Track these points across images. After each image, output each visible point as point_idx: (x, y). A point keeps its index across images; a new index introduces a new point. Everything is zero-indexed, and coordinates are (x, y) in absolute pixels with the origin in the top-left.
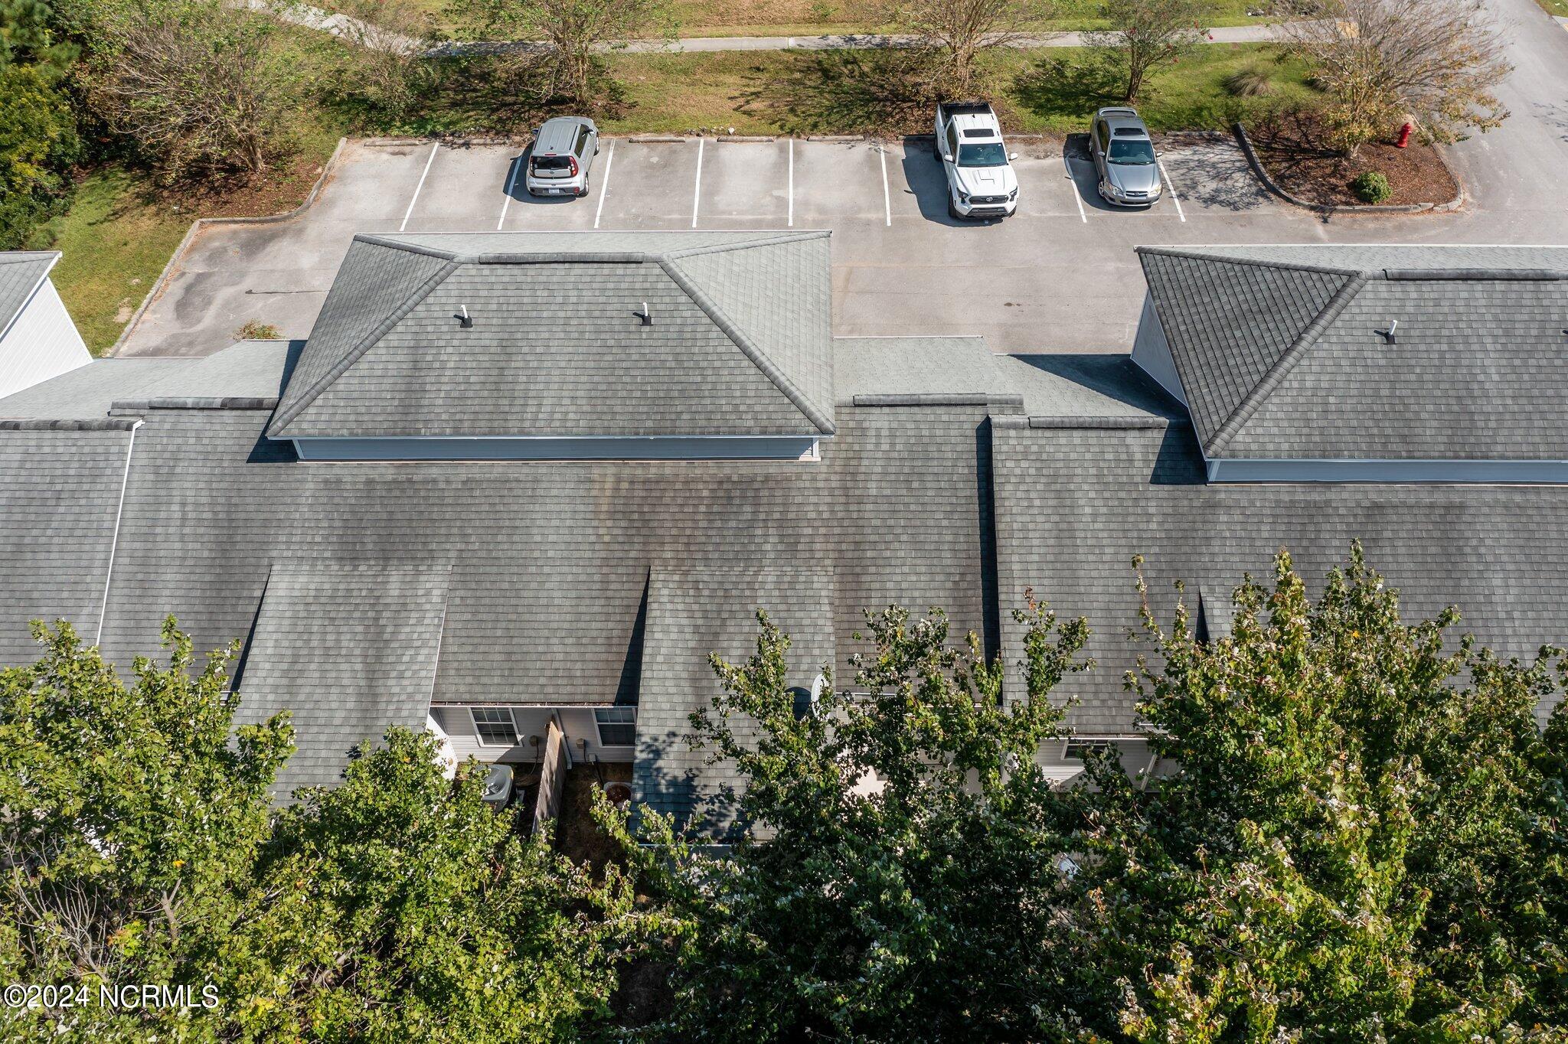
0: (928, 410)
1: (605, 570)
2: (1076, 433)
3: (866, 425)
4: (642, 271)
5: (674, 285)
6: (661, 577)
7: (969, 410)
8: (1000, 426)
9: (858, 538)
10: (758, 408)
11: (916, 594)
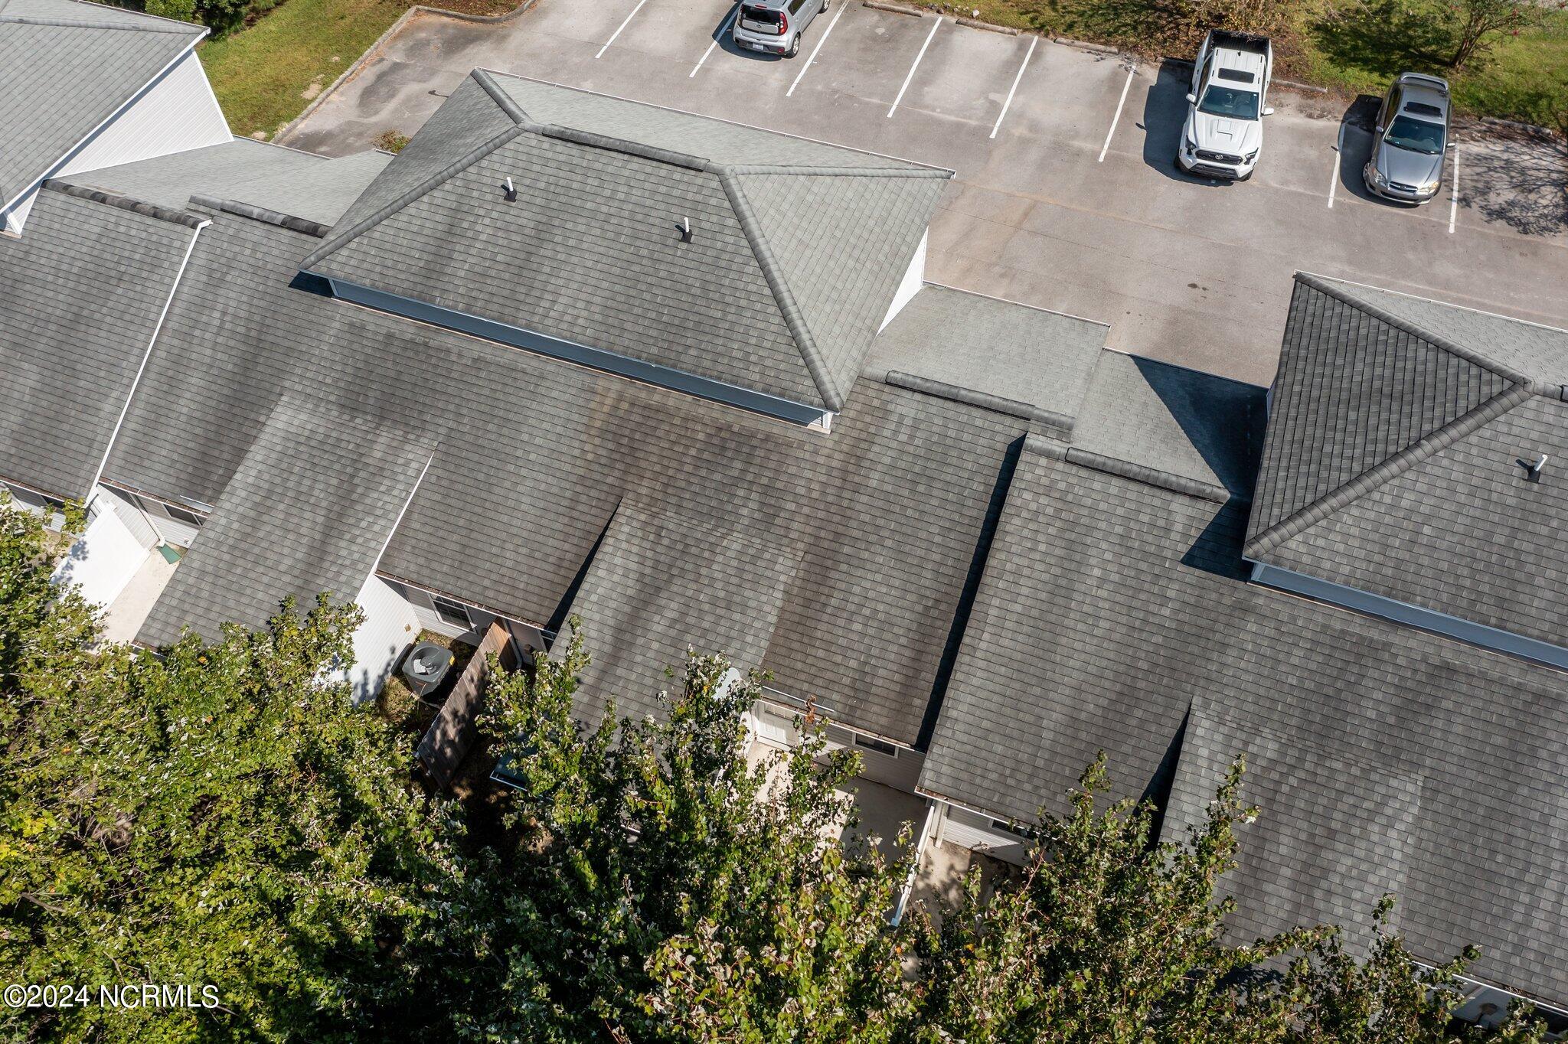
0: (963, 409)
1: (579, 489)
2: (1115, 481)
3: (891, 407)
4: (699, 181)
5: (727, 204)
6: (628, 512)
7: (1008, 420)
8: (1032, 450)
9: (840, 529)
10: (768, 362)
11: (880, 607)
